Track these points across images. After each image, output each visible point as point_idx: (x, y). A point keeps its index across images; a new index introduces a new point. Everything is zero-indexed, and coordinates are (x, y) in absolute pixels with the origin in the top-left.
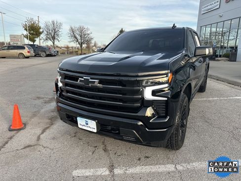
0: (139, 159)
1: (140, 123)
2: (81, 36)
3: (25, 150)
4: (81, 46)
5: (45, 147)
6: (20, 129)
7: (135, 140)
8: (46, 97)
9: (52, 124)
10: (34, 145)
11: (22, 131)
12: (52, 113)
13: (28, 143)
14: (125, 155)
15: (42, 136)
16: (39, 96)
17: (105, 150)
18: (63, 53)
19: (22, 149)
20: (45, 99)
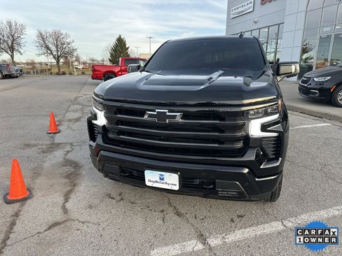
0: (232, 221)
1: (246, 171)
2: (57, 46)
3: (51, 231)
4: (58, 62)
5: (83, 223)
6: (25, 199)
7: (237, 196)
8: (41, 143)
9: (75, 185)
10: (64, 222)
11: (29, 201)
12: (65, 168)
13: (51, 220)
14: (210, 217)
15: (68, 205)
16: (27, 142)
17: (178, 214)
18: (28, 73)
19: (46, 230)
20: (40, 147)
